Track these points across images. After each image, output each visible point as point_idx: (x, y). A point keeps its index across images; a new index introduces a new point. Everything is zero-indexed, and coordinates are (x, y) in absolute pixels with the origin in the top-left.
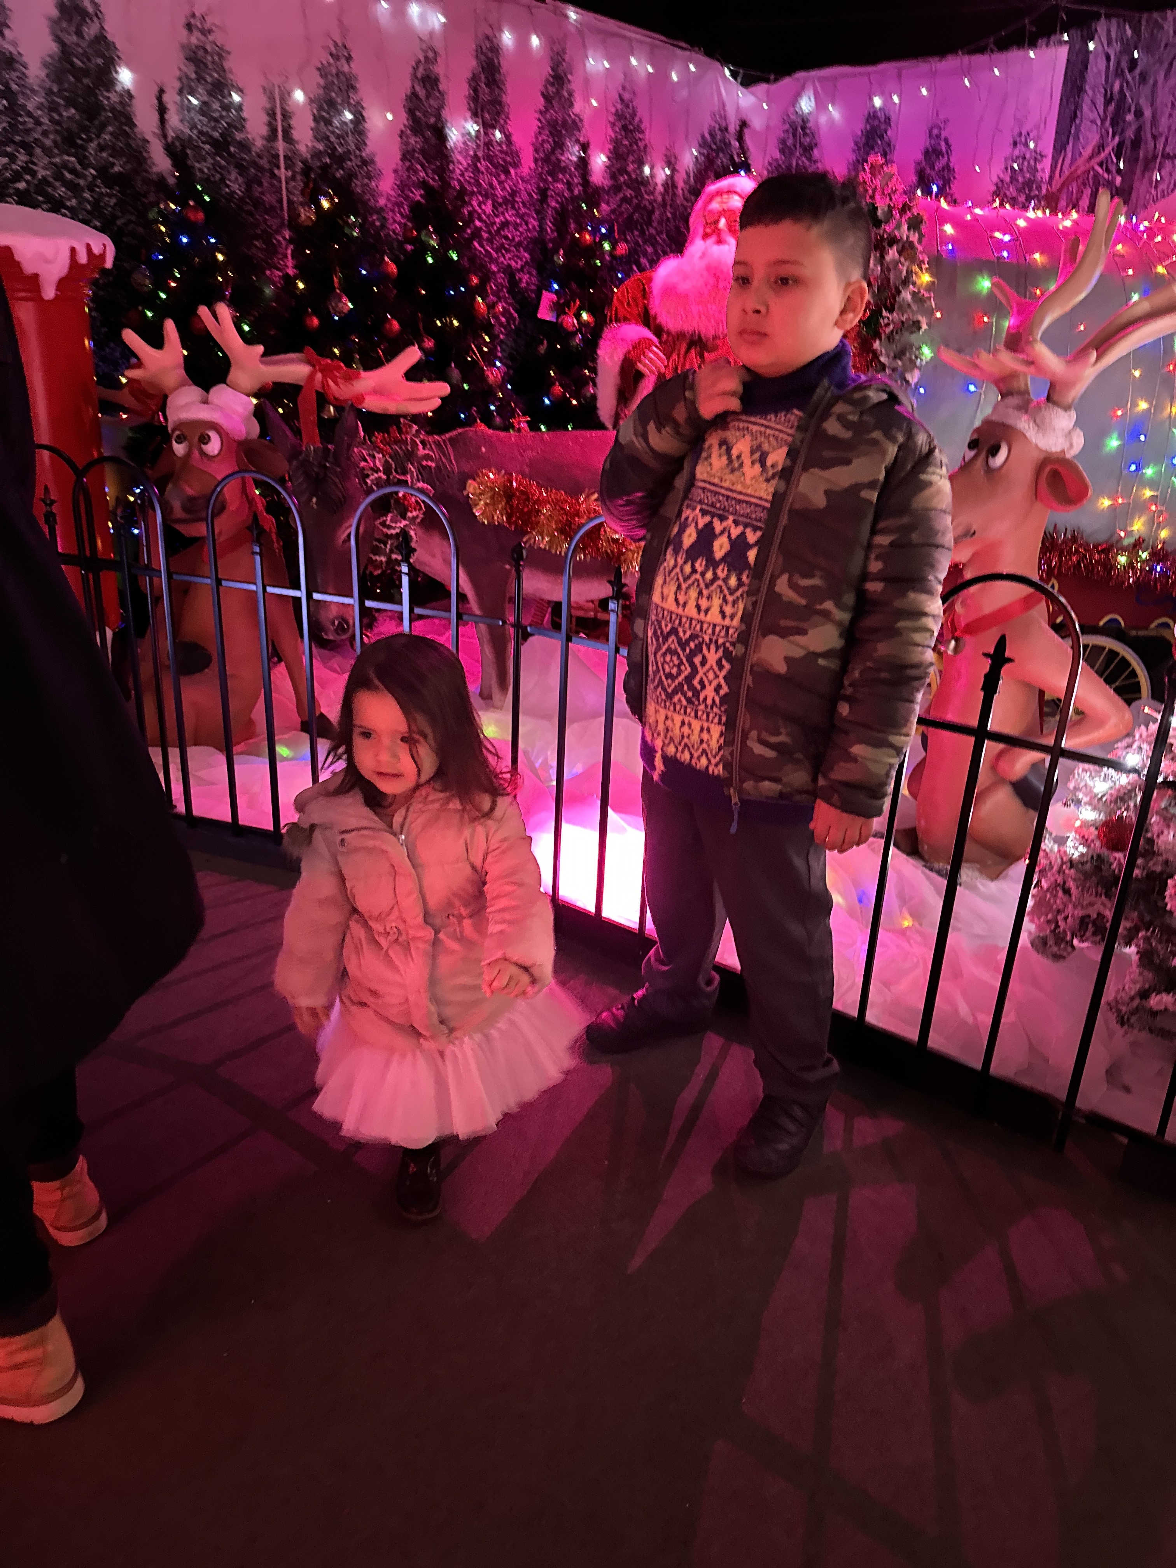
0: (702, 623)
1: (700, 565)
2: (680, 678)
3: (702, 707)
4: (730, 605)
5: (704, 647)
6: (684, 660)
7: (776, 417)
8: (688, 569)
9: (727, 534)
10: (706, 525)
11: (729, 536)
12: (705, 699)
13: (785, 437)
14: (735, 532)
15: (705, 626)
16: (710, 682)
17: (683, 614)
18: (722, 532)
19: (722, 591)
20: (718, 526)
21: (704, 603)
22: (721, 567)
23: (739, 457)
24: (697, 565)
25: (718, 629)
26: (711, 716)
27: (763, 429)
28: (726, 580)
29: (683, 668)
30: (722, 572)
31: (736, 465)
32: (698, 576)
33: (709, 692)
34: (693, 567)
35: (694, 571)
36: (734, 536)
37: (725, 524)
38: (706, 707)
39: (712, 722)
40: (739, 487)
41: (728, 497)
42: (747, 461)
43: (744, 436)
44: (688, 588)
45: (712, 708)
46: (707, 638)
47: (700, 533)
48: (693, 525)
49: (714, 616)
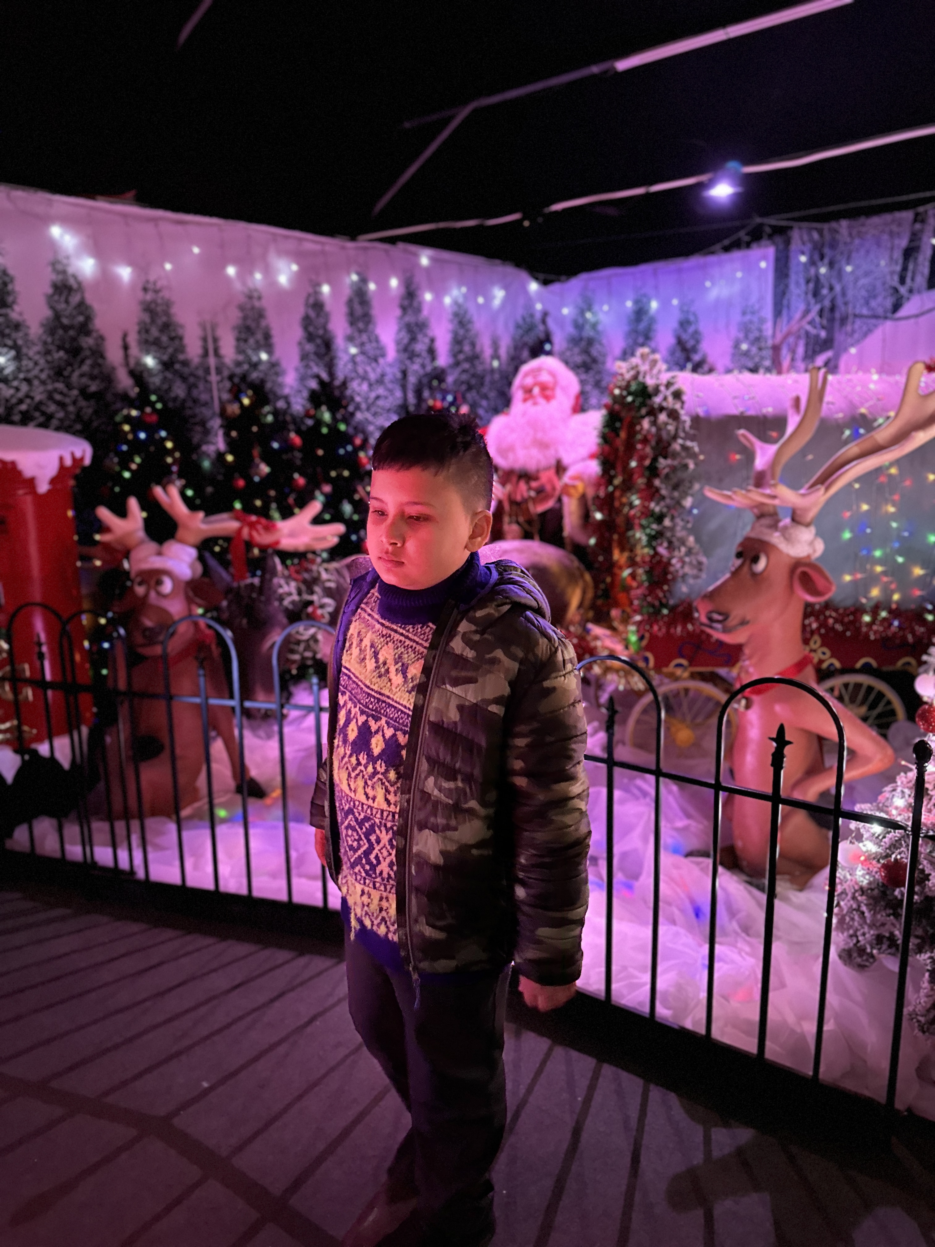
0: (372, 808)
1: (363, 758)
2: (360, 852)
3: (379, 879)
4: (392, 794)
5: (376, 828)
6: (363, 836)
7: (413, 628)
8: (354, 760)
9: (381, 733)
10: (363, 723)
11: (383, 736)
12: (381, 873)
13: (422, 649)
14: (389, 732)
15: (374, 811)
16: (385, 859)
17: (356, 798)
18: (377, 732)
19: (383, 784)
20: (374, 726)
21: (371, 793)
22: (379, 762)
23: (385, 663)
24: (361, 758)
25: (385, 814)
26: (388, 887)
27: (402, 638)
28: (385, 774)
29: (361, 842)
30: (381, 767)
31: (383, 670)
32: (362, 768)
33: (384, 867)
34: (358, 759)
35: (359, 763)
36: (387, 736)
37: (379, 724)
38: (383, 879)
39: (390, 892)
40: (387, 692)
41: (379, 700)
42: (393, 669)
43: (387, 643)
44: (356, 777)
45: (388, 881)
46: (377, 821)
47: (359, 728)
48: (355, 720)
49: (380, 802)
